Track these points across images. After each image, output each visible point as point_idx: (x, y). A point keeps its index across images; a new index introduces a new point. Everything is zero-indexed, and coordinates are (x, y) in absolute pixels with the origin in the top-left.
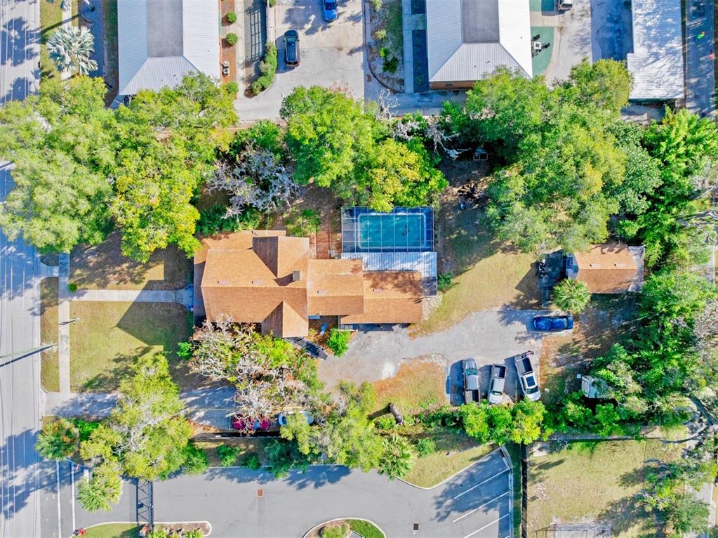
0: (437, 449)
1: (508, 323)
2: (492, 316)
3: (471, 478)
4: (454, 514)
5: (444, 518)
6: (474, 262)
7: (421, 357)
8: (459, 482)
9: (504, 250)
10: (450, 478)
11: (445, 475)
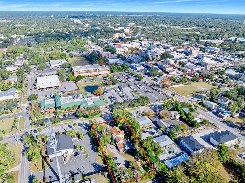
0: (102, 160)
1: (125, 162)
2: (125, 159)
3: (99, 166)
4: (93, 166)
5: (91, 164)
6: (131, 155)
7: (115, 154)
8: (98, 165)
9: (134, 158)
10: (98, 163)
11: (99, 162)
